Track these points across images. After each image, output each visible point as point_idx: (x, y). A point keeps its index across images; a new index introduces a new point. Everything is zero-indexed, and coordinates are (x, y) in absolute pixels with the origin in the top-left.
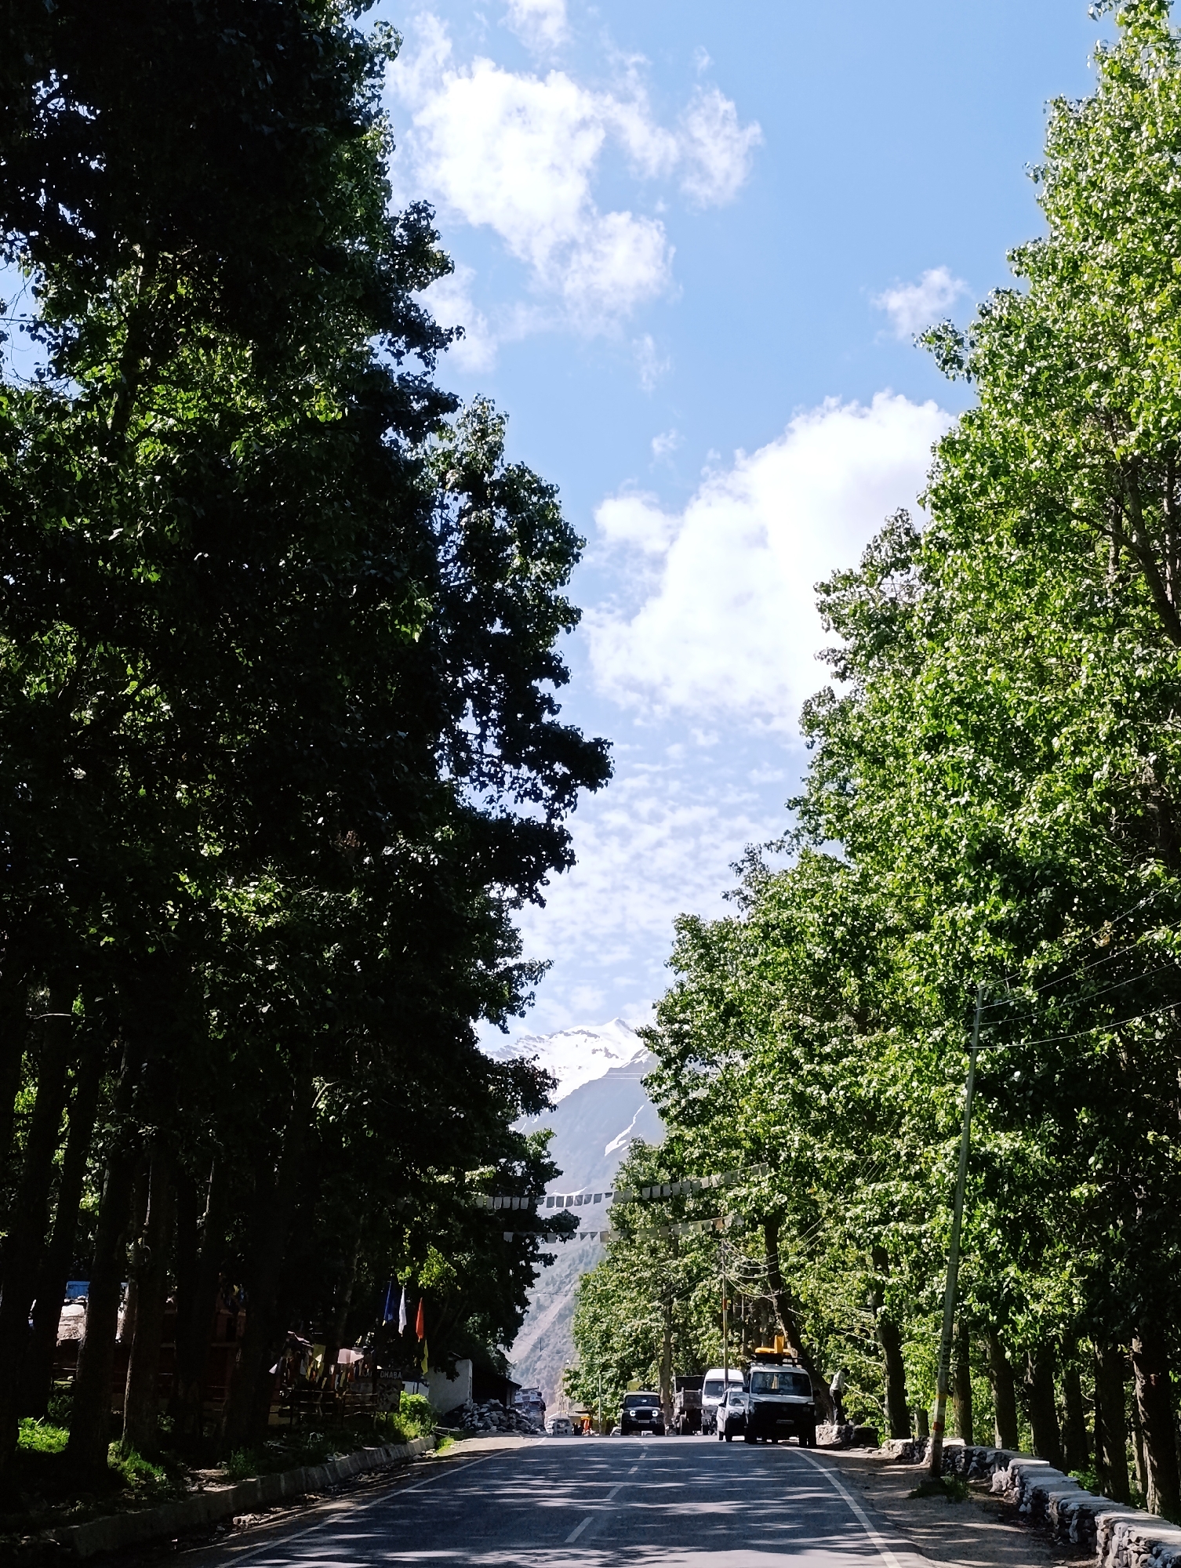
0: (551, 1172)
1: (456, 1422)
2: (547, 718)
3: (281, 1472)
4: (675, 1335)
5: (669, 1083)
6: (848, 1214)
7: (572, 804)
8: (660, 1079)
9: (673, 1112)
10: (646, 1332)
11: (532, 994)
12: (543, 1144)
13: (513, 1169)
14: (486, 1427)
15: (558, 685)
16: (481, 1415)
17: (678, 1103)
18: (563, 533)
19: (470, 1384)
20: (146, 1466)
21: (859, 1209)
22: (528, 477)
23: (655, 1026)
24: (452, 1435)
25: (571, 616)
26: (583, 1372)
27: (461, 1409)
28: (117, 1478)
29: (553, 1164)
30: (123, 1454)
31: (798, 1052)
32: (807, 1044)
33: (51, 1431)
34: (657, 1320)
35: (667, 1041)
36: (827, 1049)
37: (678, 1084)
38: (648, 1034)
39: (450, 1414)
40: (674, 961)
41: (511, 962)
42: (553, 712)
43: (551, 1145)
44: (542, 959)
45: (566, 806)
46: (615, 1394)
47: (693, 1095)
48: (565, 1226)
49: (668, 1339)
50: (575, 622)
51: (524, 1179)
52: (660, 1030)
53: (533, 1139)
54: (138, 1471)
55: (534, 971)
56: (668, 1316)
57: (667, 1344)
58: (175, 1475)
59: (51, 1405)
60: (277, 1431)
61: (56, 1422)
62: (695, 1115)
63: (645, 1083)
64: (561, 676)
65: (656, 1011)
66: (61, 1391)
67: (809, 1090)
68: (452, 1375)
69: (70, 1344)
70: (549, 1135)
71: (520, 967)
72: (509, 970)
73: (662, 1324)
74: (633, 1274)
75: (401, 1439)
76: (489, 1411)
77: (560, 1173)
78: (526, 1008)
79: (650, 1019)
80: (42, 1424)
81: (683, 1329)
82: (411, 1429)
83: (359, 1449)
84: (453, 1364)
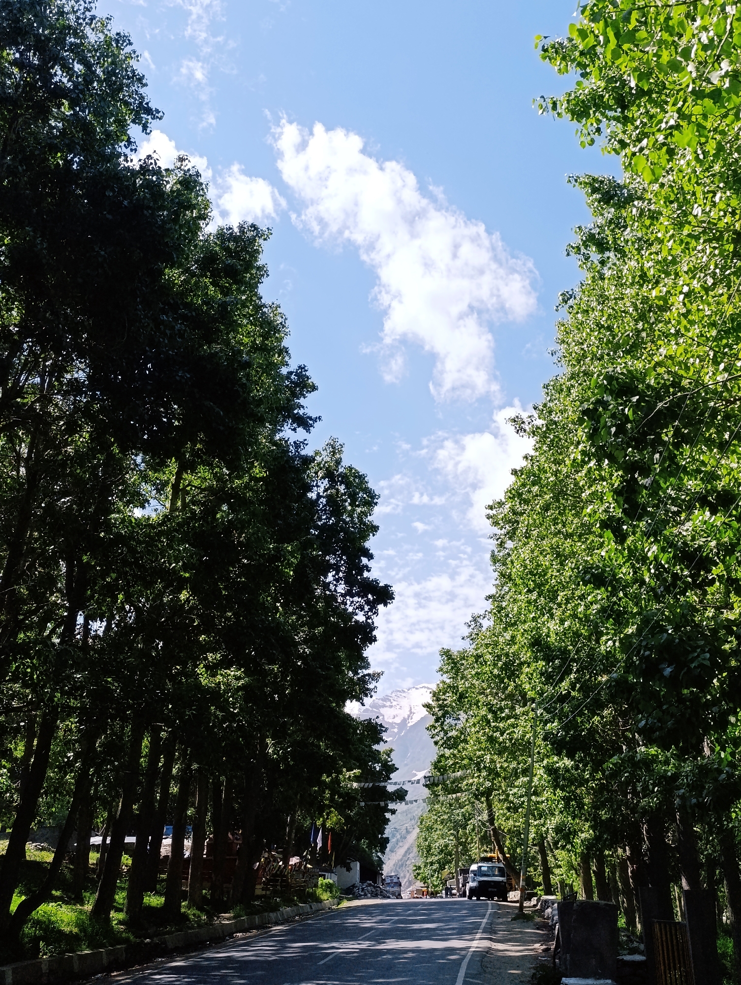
0: (393, 769)
1: (350, 892)
2: (366, 574)
3: (256, 915)
4: (461, 847)
5: (439, 729)
6: (511, 792)
7: (376, 613)
8: (434, 727)
9: (441, 743)
10: (446, 846)
11: (375, 687)
12: (389, 755)
13: (375, 768)
14: (365, 895)
15: (369, 560)
16: (363, 889)
17: (443, 738)
18: (370, 492)
19: (358, 873)
20: (197, 912)
21: (515, 790)
22: (353, 471)
23: (431, 702)
24: (346, 898)
25: (375, 529)
26: (422, 866)
27: (354, 886)
28: (185, 917)
29: (394, 765)
30: (189, 907)
31: (490, 716)
32: (494, 713)
33: (158, 898)
34: (452, 840)
35: (437, 709)
36: (503, 715)
37: (443, 729)
38: (428, 706)
39: (348, 888)
40: (441, 670)
41: (366, 672)
42: (369, 571)
43: (392, 755)
44: (379, 670)
45: (374, 614)
46: (438, 877)
47: (450, 734)
48: (400, 795)
49: (457, 849)
50: (376, 531)
51: (380, 772)
52: (433, 704)
53: (384, 752)
54: (194, 915)
55: (376, 677)
56: (457, 838)
57: (457, 852)
58: (210, 917)
59: (158, 886)
60: (259, 897)
61: (159, 893)
62: (452, 743)
63: (427, 729)
64: (370, 557)
65: (431, 695)
66: (163, 880)
67: (495, 734)
68: (349, 869)
69: (166, 857)
70: (391, 751)
71: (369, 675)
72: (364, 676)
73: (454, 842)
74: (439, 817)
75: (319, 901)
76: (367, 886)
77: (398, 769)
78: (373, 693)
79: (428, 699)
80: (154, 895)
81: (464, 845)
82: (325, 896)
83: (296, 905)
84: (349, 864)
